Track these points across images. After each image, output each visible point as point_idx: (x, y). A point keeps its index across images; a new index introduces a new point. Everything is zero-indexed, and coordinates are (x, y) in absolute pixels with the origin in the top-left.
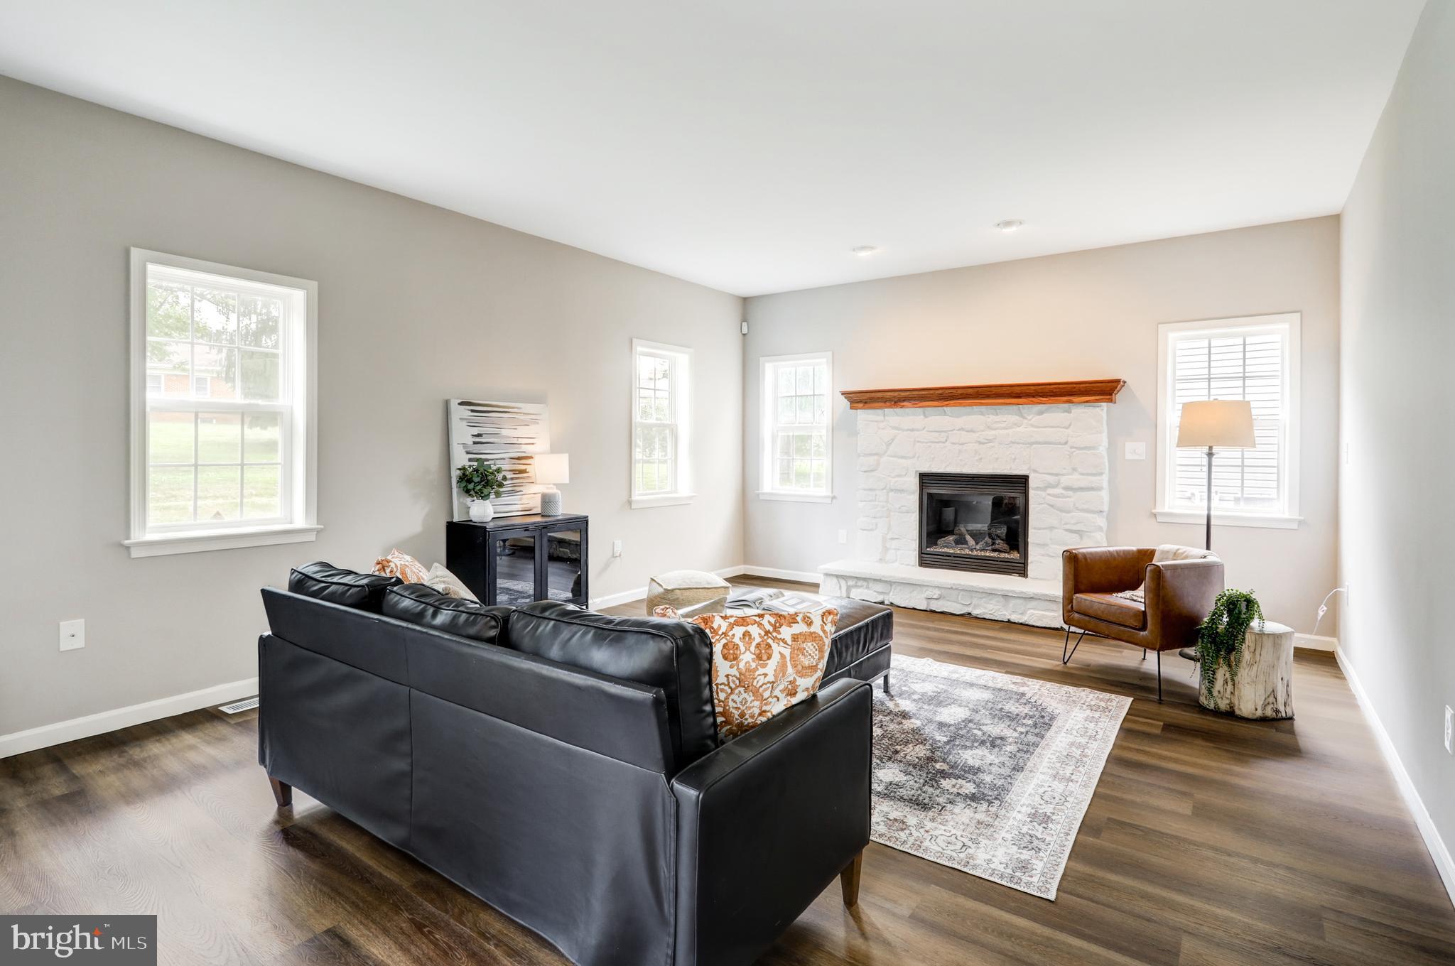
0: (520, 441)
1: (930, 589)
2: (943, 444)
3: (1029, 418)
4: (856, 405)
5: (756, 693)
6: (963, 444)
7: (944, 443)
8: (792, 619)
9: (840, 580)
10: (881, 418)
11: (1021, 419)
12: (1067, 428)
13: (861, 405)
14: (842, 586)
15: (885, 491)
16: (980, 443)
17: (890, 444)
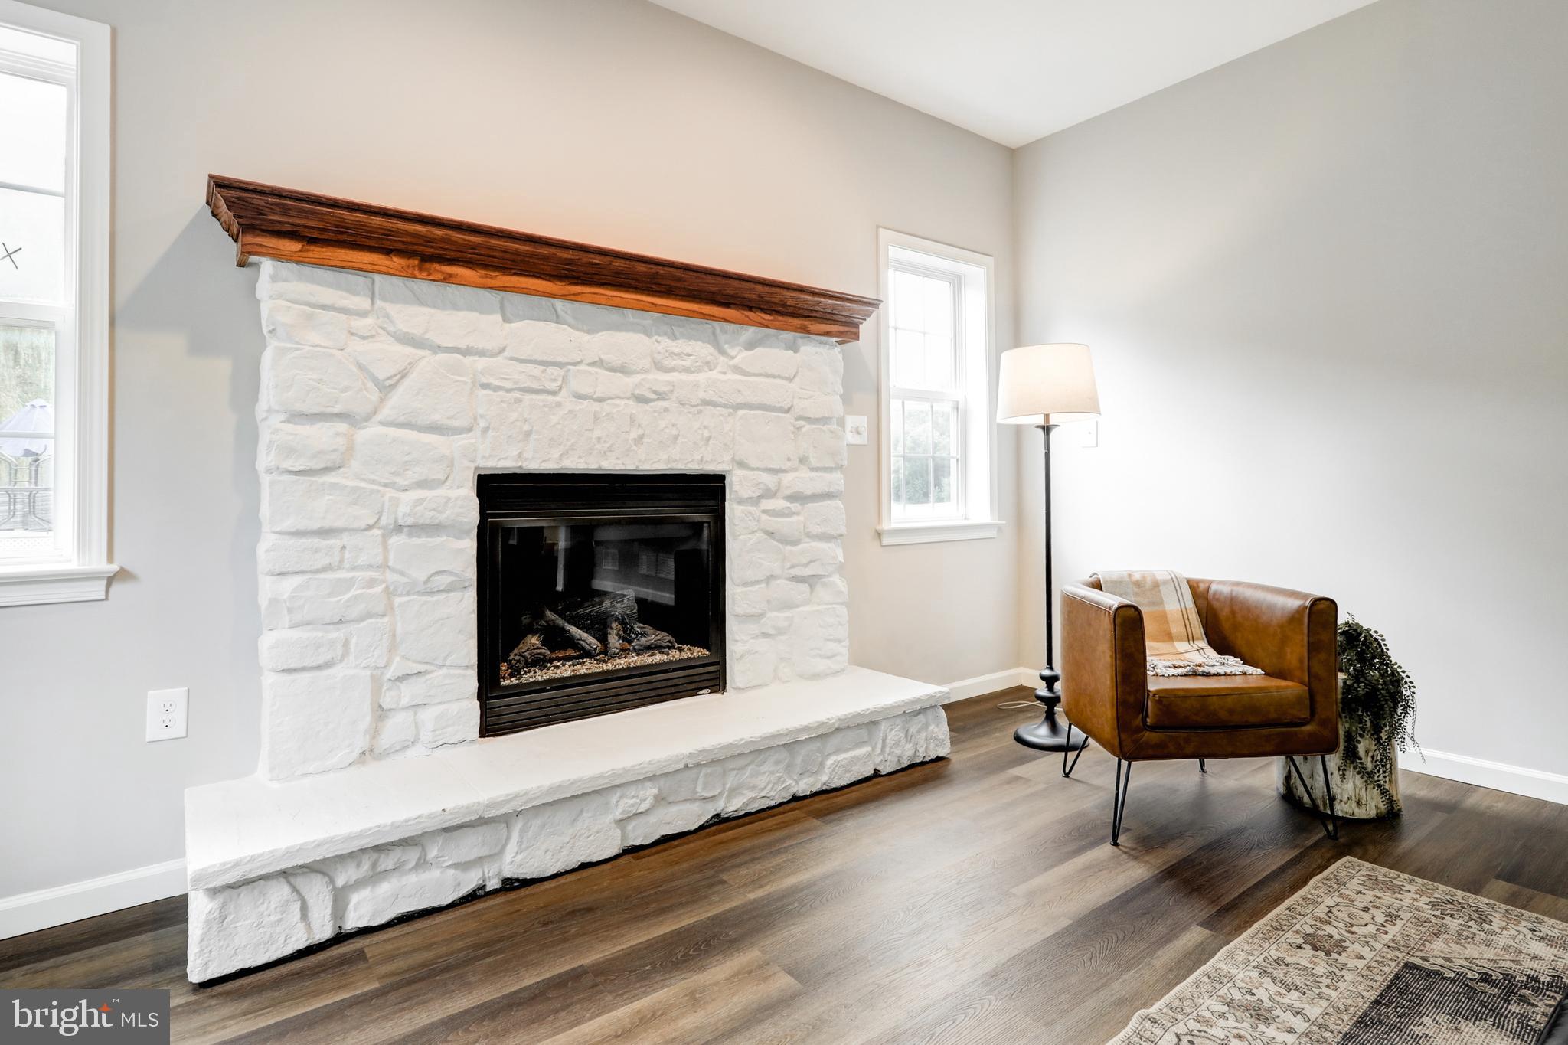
1: (632, 791)
2: (550, 398)
3: (732, 352)
6: (600, 400)
7: (554, 393)
9: (292, 880)
10: (363, 303)
11: (716, 353)
12: (790, 380)
13: (291, 245)
14: (311, 902)
15: (376, 532)
16: (642, 400)
17: (393, 387)
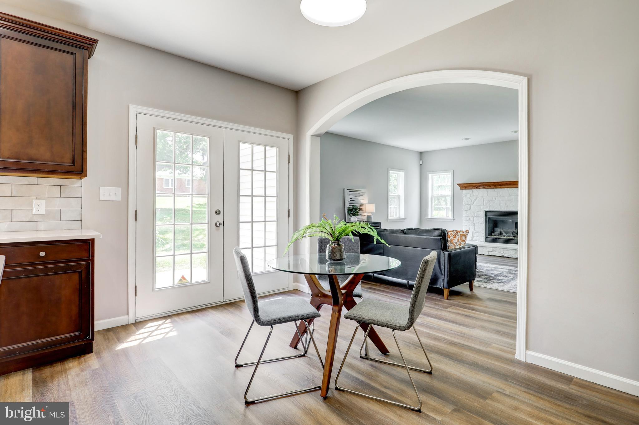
0: (361, 200)
1: (489, 248)
4: (462, 188)
5: (453, 244)
6: (501, 201)
7: (494, 200)
8: (460, 232)
13: (464, 188)
15: (473, 217)
